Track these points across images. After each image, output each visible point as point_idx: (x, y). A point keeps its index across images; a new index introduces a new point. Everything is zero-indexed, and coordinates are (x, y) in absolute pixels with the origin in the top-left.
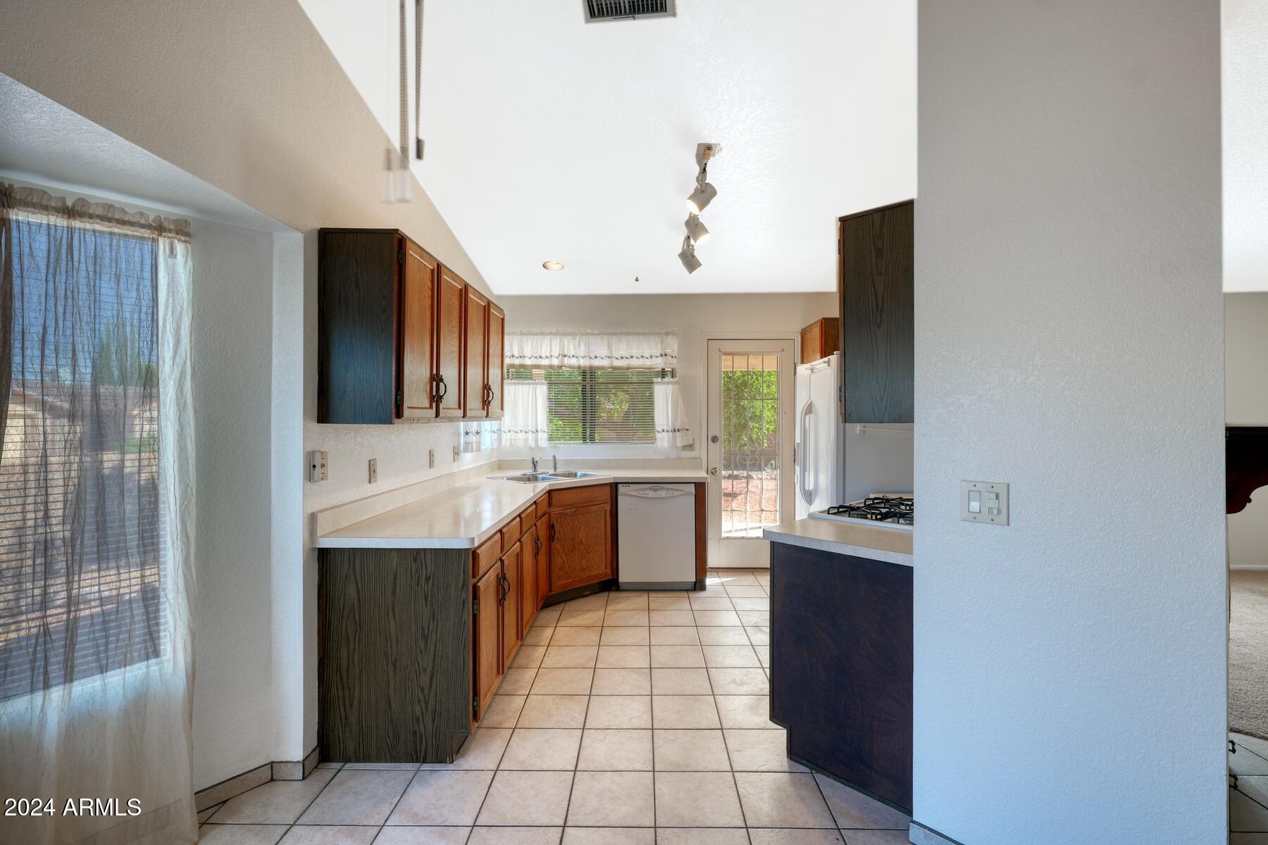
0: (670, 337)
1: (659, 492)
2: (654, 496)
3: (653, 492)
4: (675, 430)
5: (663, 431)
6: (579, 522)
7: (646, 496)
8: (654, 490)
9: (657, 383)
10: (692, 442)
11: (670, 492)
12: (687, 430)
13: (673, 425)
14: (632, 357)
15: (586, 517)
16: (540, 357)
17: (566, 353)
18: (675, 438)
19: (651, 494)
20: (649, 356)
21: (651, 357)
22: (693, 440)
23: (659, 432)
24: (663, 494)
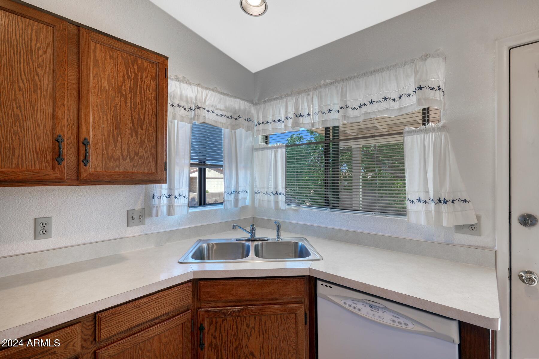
0: (429, 60)
1: (380, 313)
2: (370, 317)
3: (368, 309)
4: (440, 201)
5: (419, 200)
6: (248, 326)
7: (356, 311)
8: (371, 306)
9: (410, 132)
10: (476, 221)
11: (402, 320)
12: (465, 201)
13: (435, 192)
14: (372, 102)
15: (261, 320)
16: (279, 121)
17: (300, 112)
18: (438, 213)
19: (365, 311)
20: (396, 96)
21: (400, 97)
22: (478, 218)
23: (412, 202)
24: (387, 318)
